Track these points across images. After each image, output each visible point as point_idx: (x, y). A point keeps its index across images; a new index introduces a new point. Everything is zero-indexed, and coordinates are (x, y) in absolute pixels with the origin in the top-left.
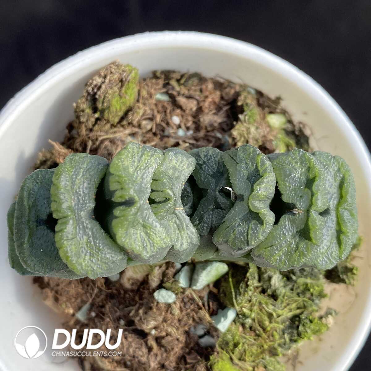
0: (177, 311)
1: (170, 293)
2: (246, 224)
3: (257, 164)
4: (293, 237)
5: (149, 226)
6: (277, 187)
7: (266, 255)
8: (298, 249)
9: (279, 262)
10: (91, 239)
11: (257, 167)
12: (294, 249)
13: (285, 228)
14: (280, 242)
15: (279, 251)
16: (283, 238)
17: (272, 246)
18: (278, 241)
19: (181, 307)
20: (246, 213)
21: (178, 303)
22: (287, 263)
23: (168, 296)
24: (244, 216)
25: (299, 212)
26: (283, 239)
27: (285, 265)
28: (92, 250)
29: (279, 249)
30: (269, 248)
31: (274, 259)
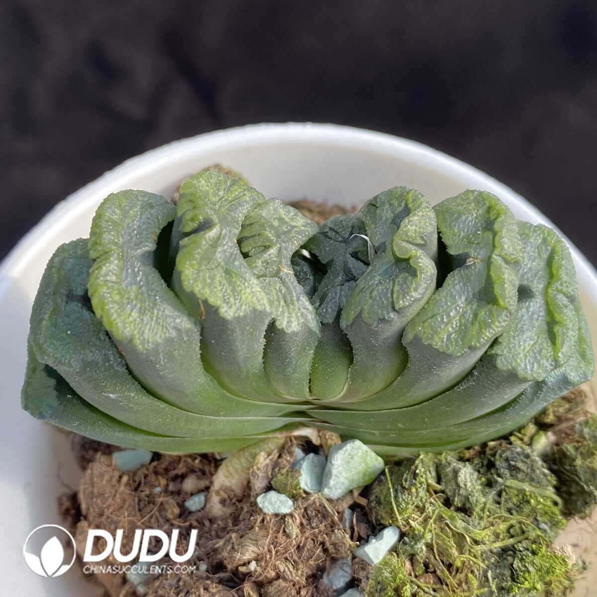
0: (294, 530)
1: (283, 497)
2: (390, 280)
3: (406, 201)
4: (469, 302)
5: (234, 272)
6: (440, 238)
7: (425, 333)
8: (476, 318)
9: (447, 341)
10: (144, 289)
11: (406, 205)
12: (470, 319)
13: (454, 288)
14: (446, 309)
15: (447, 324)
16: (450, 302)
17: (435, 315)
18: (443, 307)
19: (302, 524)
20: (389, 265)
21: (296, 515)
22: (460, 343)
23: (281, 502)
24: (387, 269)
25: (475, 261)
26: (452, 305)
27: (458, 346)
28: (143, 304)
29: (445, 320)
30: (430, 320)
31: (439, 338)
